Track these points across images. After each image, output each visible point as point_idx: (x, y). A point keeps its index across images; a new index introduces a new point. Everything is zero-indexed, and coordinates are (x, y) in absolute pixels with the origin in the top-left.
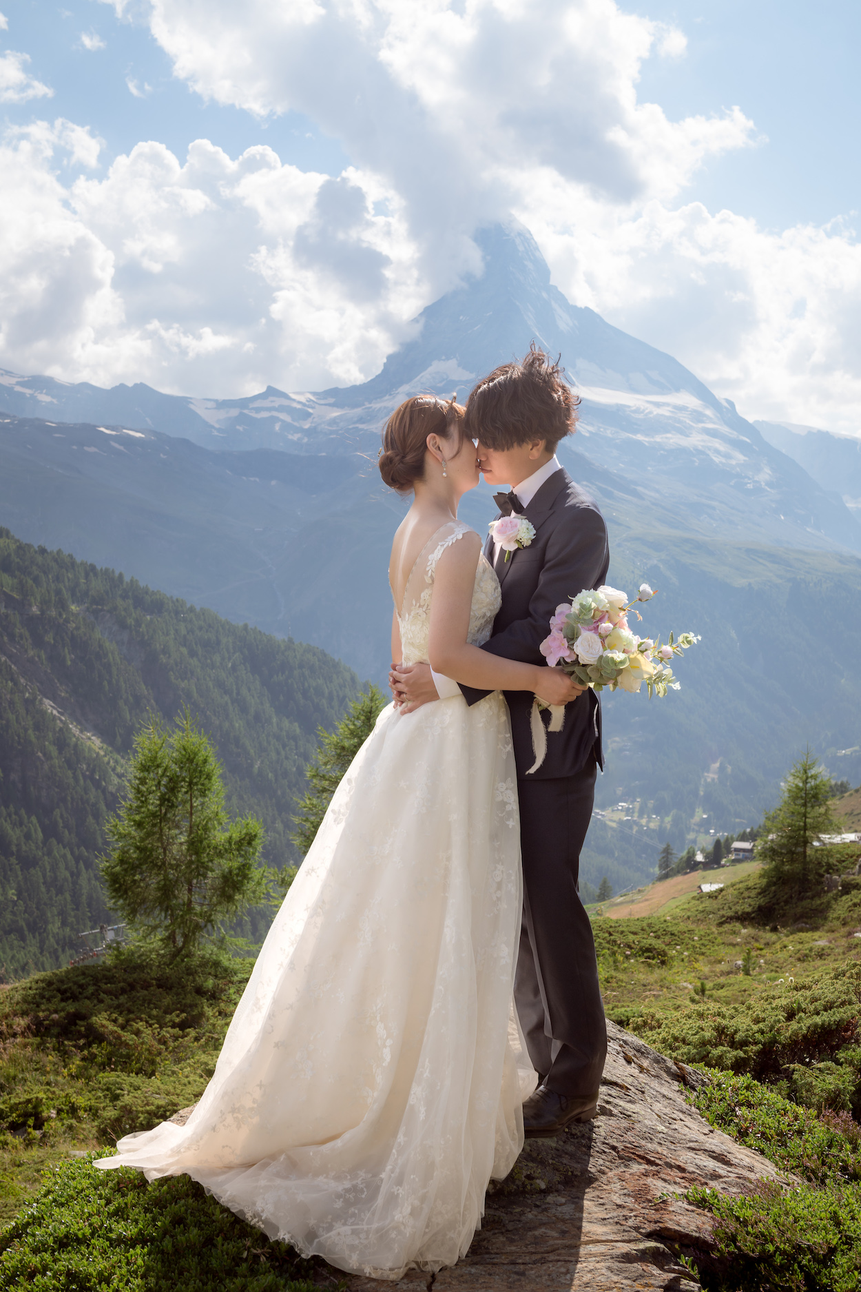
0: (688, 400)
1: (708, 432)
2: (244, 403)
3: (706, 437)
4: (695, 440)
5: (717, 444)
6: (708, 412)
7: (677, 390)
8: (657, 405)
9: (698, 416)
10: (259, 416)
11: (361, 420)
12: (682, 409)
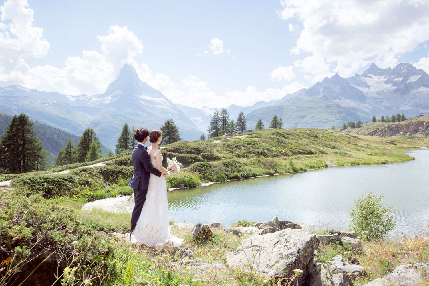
0: (163, 99)
1: (166, 105)
2: (78, 96)
3: (166, 106)
4: (164, 107)
5: (168, 108)
6: (167, 102)
7: (161, 98)
8: (158, 100)
9: (165, 103)
10: (81, 99)
11: (102, 101)
12: (162, 101)
